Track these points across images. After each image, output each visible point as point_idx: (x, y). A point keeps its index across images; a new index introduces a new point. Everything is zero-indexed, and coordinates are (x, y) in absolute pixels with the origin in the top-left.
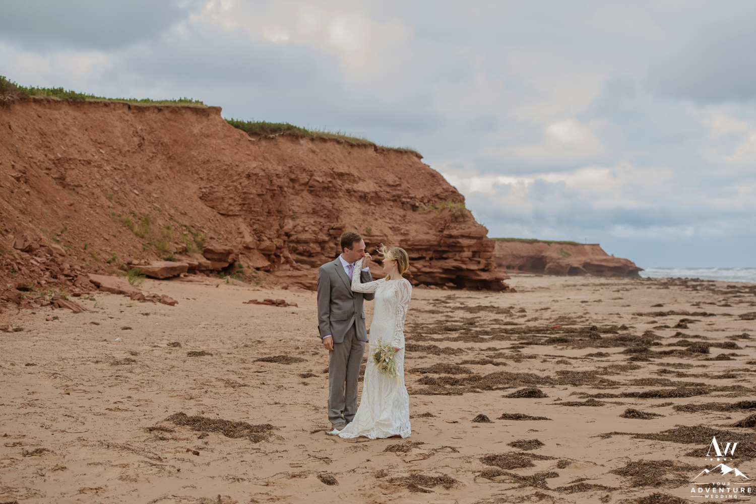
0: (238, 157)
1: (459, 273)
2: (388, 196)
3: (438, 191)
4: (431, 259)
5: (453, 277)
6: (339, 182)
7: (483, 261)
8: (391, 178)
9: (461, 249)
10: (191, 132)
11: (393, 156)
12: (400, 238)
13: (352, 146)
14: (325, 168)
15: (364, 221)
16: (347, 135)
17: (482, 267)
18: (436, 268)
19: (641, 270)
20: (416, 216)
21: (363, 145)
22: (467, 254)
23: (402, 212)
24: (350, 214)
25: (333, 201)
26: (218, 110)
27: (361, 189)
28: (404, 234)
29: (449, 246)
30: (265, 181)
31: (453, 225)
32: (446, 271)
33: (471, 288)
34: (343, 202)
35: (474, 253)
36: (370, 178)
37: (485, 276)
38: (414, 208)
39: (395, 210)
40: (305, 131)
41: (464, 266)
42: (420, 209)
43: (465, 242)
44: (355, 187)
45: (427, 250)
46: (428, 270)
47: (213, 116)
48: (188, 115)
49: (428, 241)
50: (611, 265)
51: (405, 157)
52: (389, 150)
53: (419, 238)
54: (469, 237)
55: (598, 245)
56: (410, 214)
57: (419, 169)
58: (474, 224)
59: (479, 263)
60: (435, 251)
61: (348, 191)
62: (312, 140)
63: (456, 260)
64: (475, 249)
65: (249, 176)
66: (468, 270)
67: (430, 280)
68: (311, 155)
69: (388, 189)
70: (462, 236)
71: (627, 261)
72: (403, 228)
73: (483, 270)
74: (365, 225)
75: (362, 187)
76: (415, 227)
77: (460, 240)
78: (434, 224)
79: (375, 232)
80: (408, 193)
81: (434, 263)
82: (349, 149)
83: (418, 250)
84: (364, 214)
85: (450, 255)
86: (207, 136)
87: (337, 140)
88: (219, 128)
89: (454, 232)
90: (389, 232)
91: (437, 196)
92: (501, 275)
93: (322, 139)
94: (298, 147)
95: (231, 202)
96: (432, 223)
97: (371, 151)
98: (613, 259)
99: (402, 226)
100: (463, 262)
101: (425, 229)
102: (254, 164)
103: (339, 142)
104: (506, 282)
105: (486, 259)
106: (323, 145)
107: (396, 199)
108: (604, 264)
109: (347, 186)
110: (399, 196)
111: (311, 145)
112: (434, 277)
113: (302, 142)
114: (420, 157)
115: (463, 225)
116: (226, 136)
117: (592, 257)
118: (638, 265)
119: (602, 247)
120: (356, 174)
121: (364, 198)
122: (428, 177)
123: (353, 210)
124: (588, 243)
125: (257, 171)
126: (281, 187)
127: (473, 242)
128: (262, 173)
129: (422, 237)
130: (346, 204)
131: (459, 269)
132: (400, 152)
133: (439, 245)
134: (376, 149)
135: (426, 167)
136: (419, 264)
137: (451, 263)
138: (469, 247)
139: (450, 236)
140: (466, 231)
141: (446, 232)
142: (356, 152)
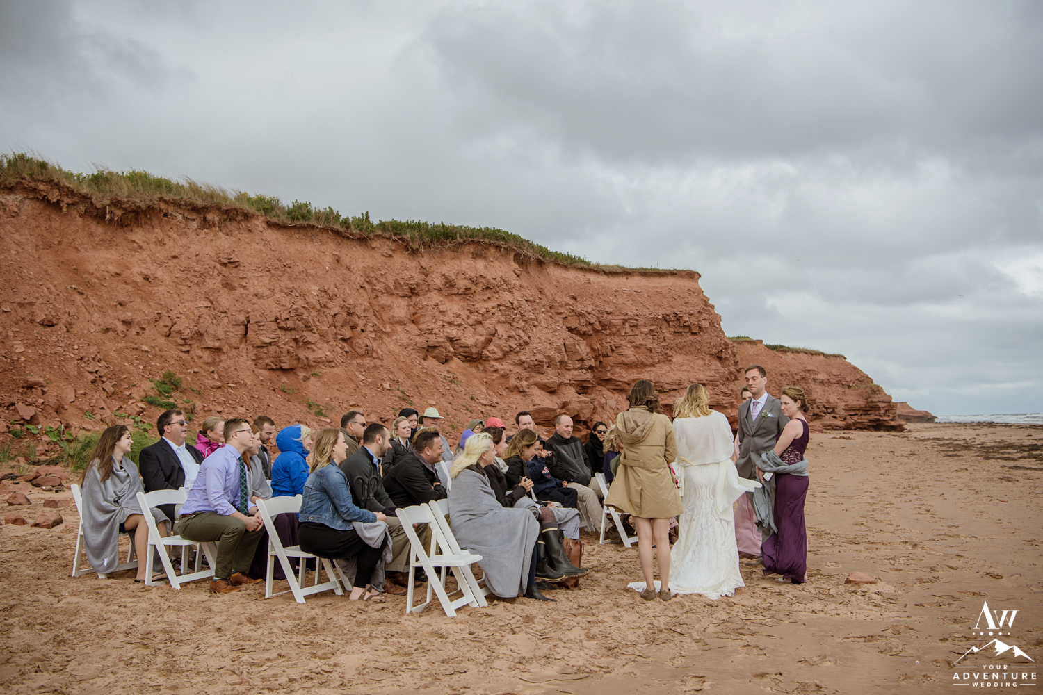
0: (774, 365)
1: (878, 422)
2: (834, 381)
3: (858, 377)
4: (861, 415)
5: (875, 424)
6: (809, 375)
7: (891, 415)
8: (835, 371)
9: (879, 409)
10: (748, 353)
11: (832, 358)
12: (844, 404)
13: (812, 354)
14: (801, 368)
15: (825, 395)
16: (808, 349)
17: (891, 418)
18: (865, 419)
19: (936, 418)
20: (851, 391)
21: (818, 354)
22: (883, 411)
23: (843, 390)
24: (817, 392)
25: (808, 385)
26: (761, 341)
27: (820, 378)
28: (846, 402)
29: (872, 407)
30: (791, 377)
31: (873, 396)
32: (870, 421)
33: (885, 430)
34: (812, 385)
35: (886, 411)
36: (824, 371)
37: (893, 423)
38: (849, 387)
39: (839, 389)
40: (788, 348)
41: (881, 418)
42: (853, 388)
43: (881, 405)
44: (817, 377)
45: (859, 410)
46: (860, 421)
47: (759, 345)
48: (746, 345)
49: (860, 405)
50: (916, 415)
51: (838, 359)
52: (830, 355)
53: (854, 403)
54: (883, 402)
55: (906, 403)
56: (847, 390)
57: (847, 365)
58: (885, 395)
59: (889, 416)
60: (864, 411)
61: (814, 379)
62: (793, 352)
63: (876, 415)
64: (886, 409)
65: (782, 375)
66: (883, 420)
67: (862, 426)
68: (794, 361)
69: (834, 377)
70: (879, 402)
71: (926, 412)
72: (845, 398)
73: (892, 420)
74: (825, 397)
75: (820, 377)
76: (851, 397)
77: (878, 404)
78: (862, 396)
79: (831, 401)
80: (845, 379)
81: (863, 417)
82: (811, 356)
83: (854, 410)
84: (823, 391)
85: (872, 412)
86: (757, 355)
87: (806, 352)
88: (763, 350)
89: (875, 400)
90: (838, 401)
91: (858, 379)
92: (902, 422)
93: (797, 351)
94: (787, 357)
95: (774, 388)
96: (861, 395)
97: (822, 357)
98: (917, 412)
99: (844, 397)
100: (880, 416)
101: (857, 398)
102: (784, 369)
103: (806, 353)
104: (905, 426)
105: (893, 414)
106: (798, 355)
107: (839, 382)
108: (911, 414)
109: (813, 377)
110: (840, 381)
111: (792, 356)
112: (864, 425)
113: (788, 354)
114: (845, 358)
115: (879, 396)
116: (767, 355)
117: (902, 410)
118: (933, 415)
119: (908, 403)
120: (816, 370)
121: (822, 382)
122: (852, 369)
123: (818, 390)
124: (899, 401)
125: (786, 372)
126: (798, 380)
127: (886, 404)
128: (789, 373)
129: (855, 403)
130: (813, 387)
131: (878, 420)
132: (835, 356)
133: (866, 407)
134: (824, 354)
135: (850, 364)
136: (855, 418)
137: (873, 417)
138: (883, 407)
139: (872, 402)
140: (881, 399)
141: (869, 400)
142: (814, 358)
